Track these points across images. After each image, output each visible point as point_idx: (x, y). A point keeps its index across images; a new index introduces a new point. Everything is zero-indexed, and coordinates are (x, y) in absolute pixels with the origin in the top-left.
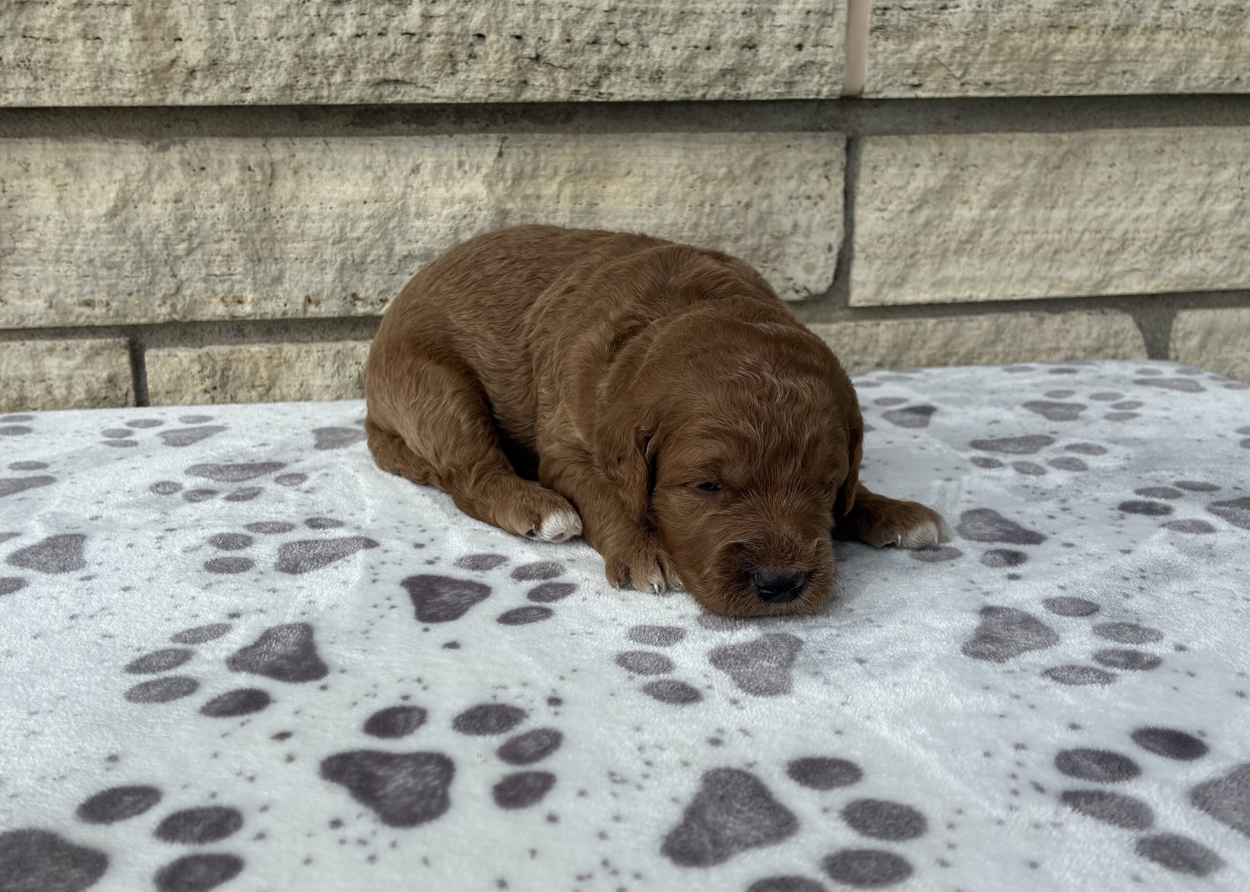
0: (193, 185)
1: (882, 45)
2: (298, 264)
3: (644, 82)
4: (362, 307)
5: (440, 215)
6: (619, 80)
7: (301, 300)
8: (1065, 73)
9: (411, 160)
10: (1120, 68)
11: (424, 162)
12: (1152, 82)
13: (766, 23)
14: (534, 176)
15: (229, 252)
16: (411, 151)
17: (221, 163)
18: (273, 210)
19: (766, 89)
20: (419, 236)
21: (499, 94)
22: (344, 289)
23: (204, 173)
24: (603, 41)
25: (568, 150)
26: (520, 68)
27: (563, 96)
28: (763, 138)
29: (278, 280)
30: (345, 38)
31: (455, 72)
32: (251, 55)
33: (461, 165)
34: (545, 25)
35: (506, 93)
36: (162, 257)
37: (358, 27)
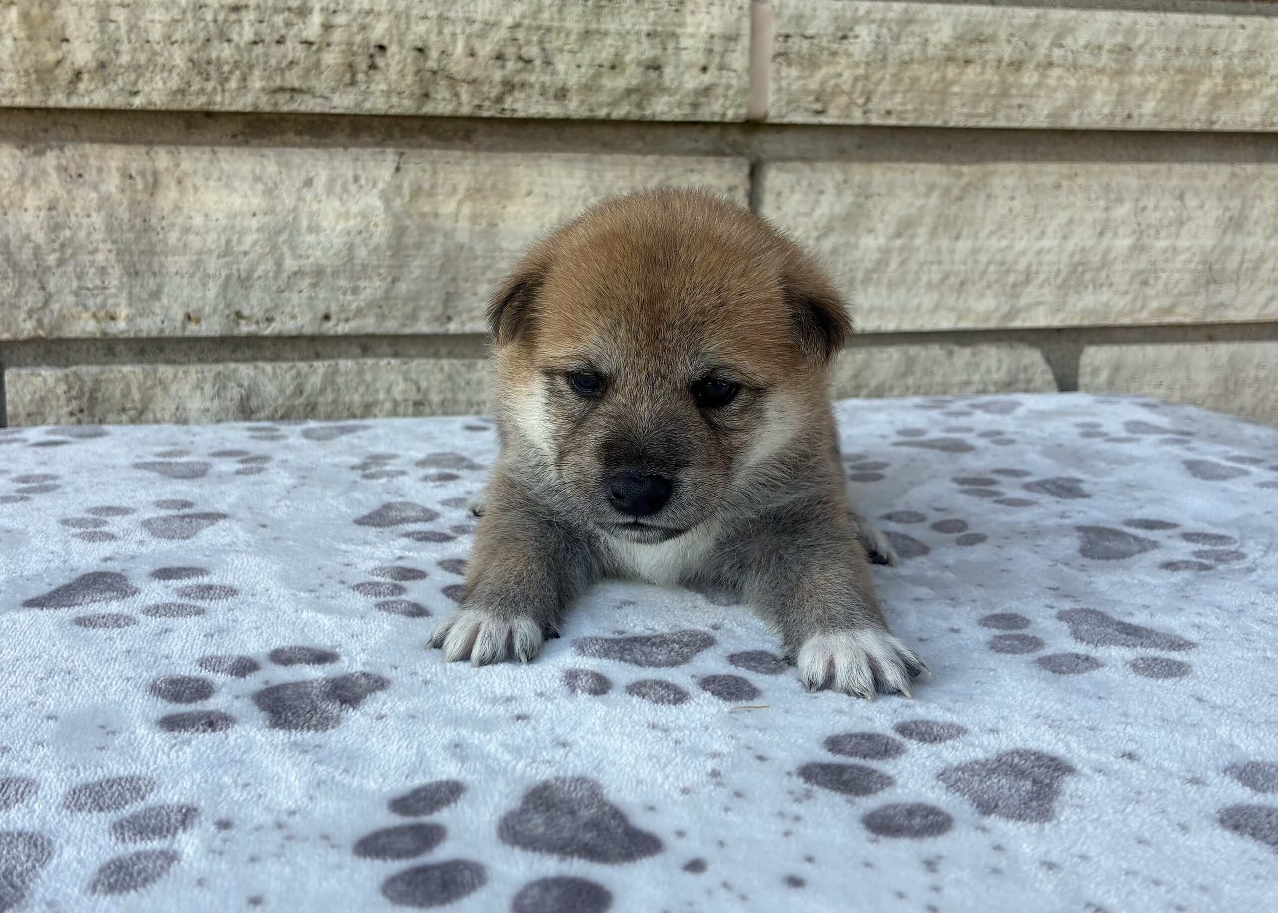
0: (69, 192)
1: (784, 71)
2: (178, 279)
3: (548, 99)
4: (247, 324)
5: (334, 229)
6: (523, 96)
7: (181, 317)
8: (963, 105)
9: (303, 173)
10: (1015, 102)
11: (317, 174)
12: (1048, 116)
13: (671, 45)
14: (431, 194)
15: (104, 264)
16: (304, 163)
17: (100, 170)
18: (154, 221)
19: (671, 110)
20: (310, 252)
21: (400, 106)
22: (228, 306)
23: (81, 180)
24: (507, 56)
25: (468, 168)
26: (421, 80)
27: (465, 110)
28: (666, 160)
29: (156, 295)
30: (242, 45)
31: (353, 83)
32: (142, 58)
33: (356, 179)
34: (448, 39)
35: (407, 106)
36: (32, 267)
37: (256, 34)
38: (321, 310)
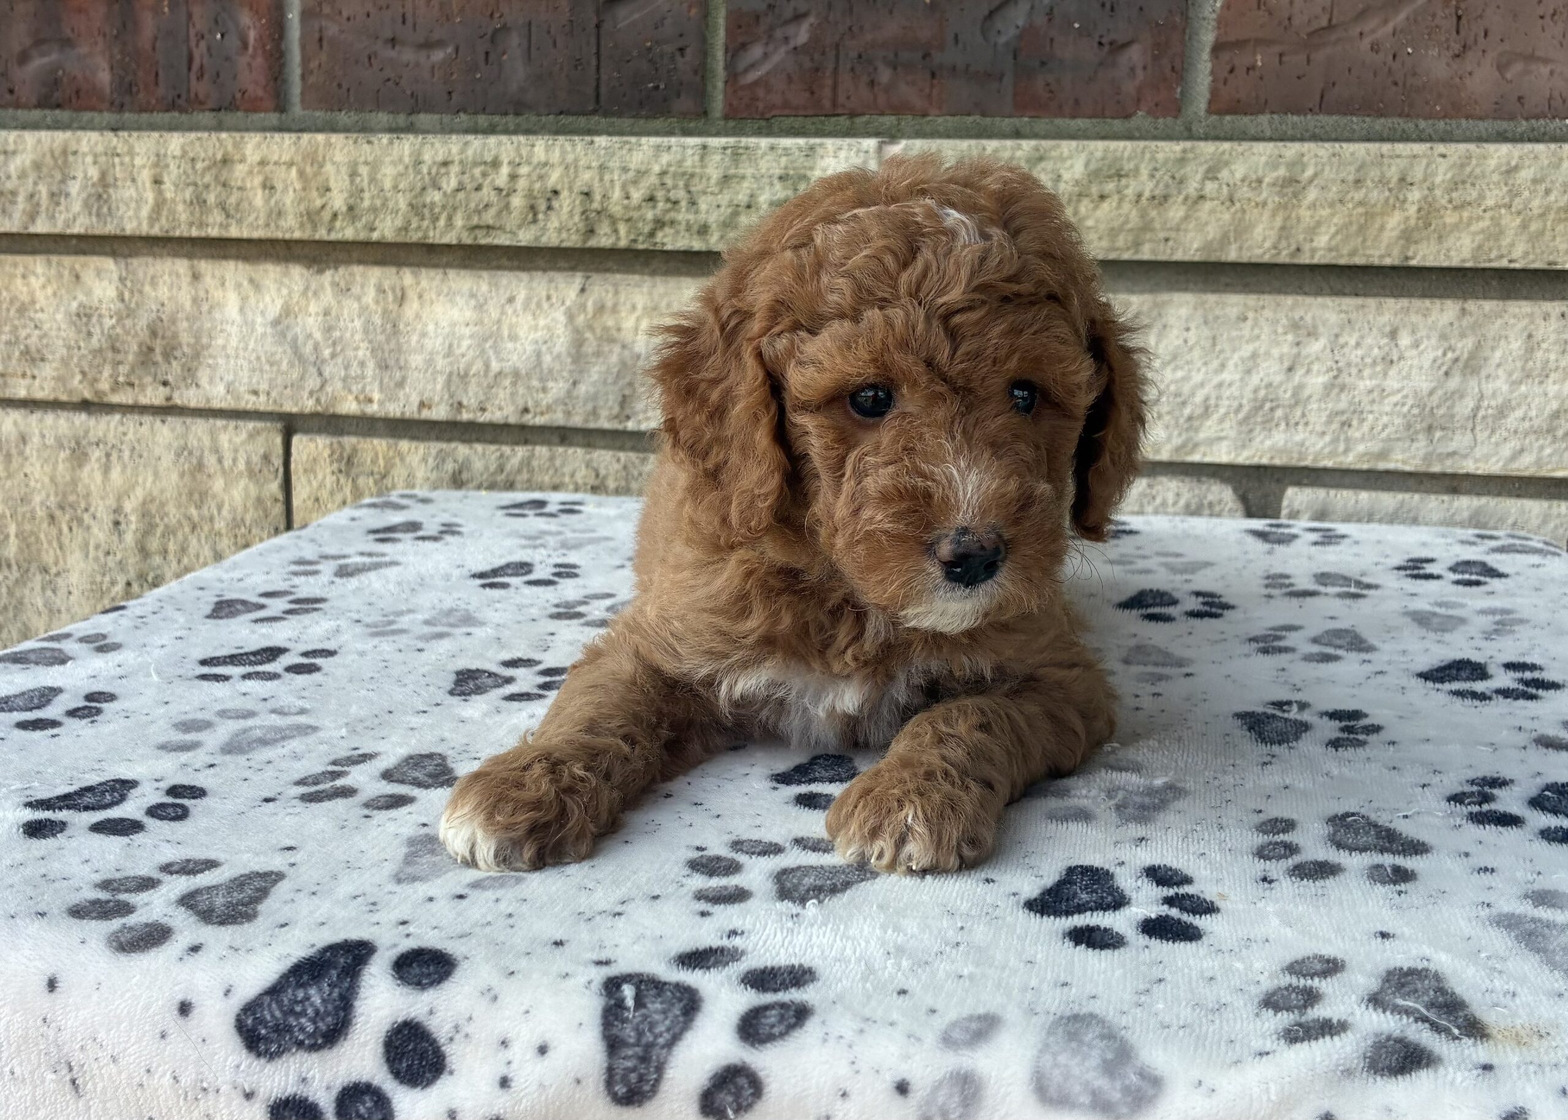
0: (339, 302)
2: (416, 374)
3: (692, 234)
4: (468, 412)
5: (527, 339)
6: (672, 231)
7: (416, 404)
8: (1100, 238)
9: (508, 292)
10: (1162, 235)
11: (519, 293)
12: (1197, 250)
14: (614, 311)
15: (363, 358)
16: (510, 283)
17: (362, 287)
18: (401, 326)
20: (510, 356)
21: (568, 239)
22: (451, 396)
23: (348, 293)
24: (657, 199)
25: (645, 290)
26: (587, 219)
27: (623, 243)
29: (401, 384)
30: (449, 191)
31: (535, 221)
32: (378, 202)
33: (549, 298)
34: (608, 184)
35: (573, 240)
36: (312, 359)
37: (460, 183)
38: (521, 403)
